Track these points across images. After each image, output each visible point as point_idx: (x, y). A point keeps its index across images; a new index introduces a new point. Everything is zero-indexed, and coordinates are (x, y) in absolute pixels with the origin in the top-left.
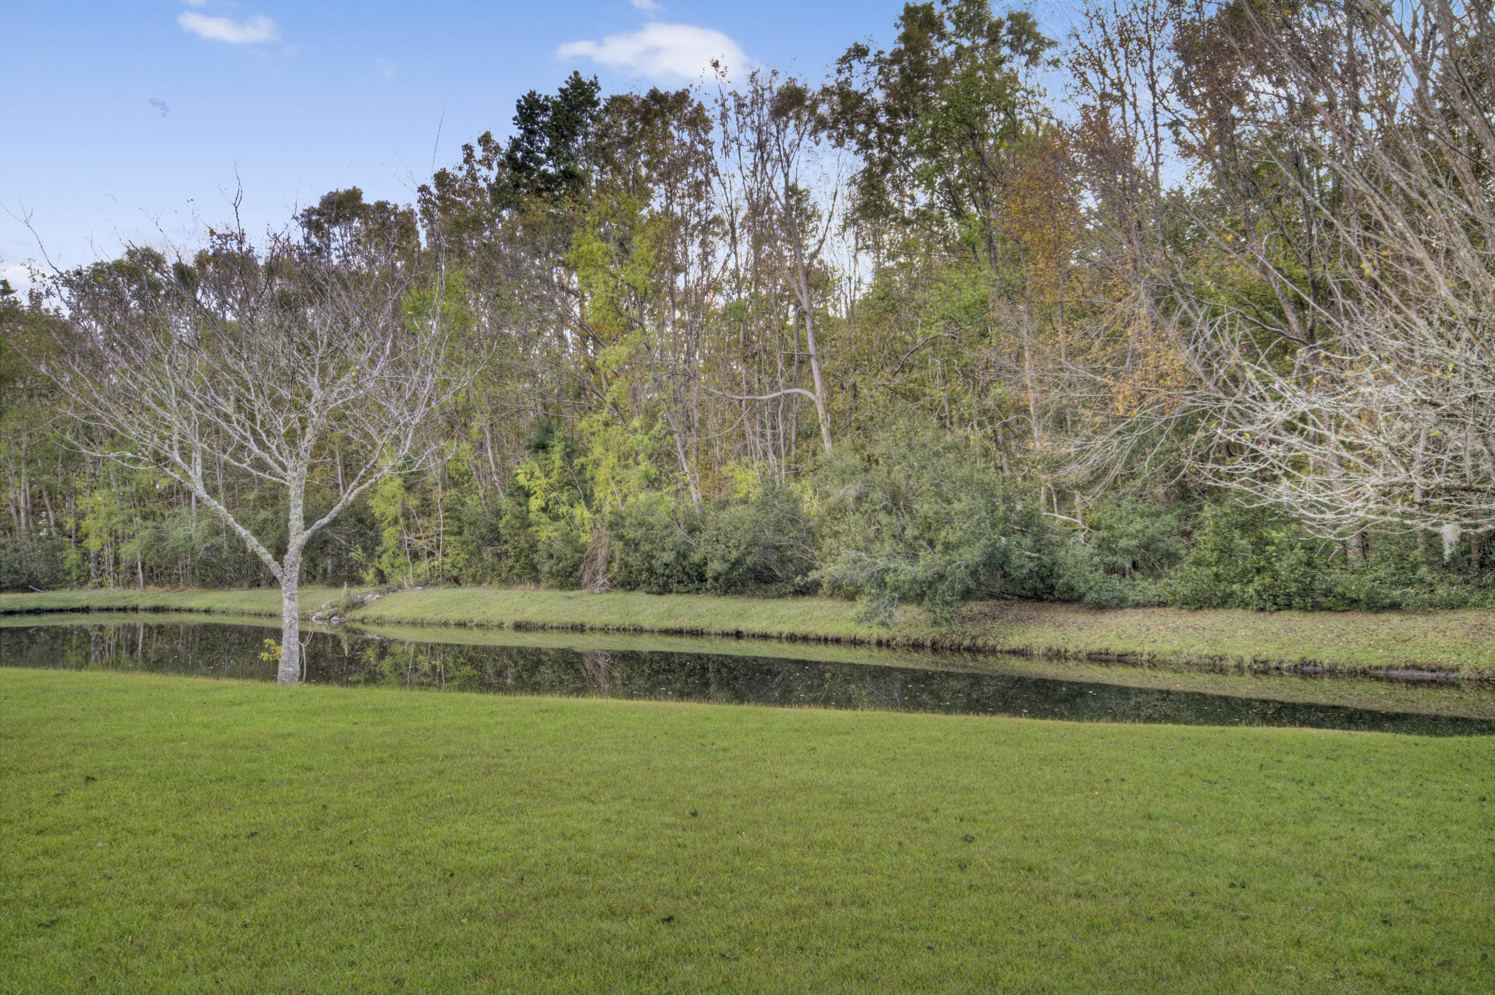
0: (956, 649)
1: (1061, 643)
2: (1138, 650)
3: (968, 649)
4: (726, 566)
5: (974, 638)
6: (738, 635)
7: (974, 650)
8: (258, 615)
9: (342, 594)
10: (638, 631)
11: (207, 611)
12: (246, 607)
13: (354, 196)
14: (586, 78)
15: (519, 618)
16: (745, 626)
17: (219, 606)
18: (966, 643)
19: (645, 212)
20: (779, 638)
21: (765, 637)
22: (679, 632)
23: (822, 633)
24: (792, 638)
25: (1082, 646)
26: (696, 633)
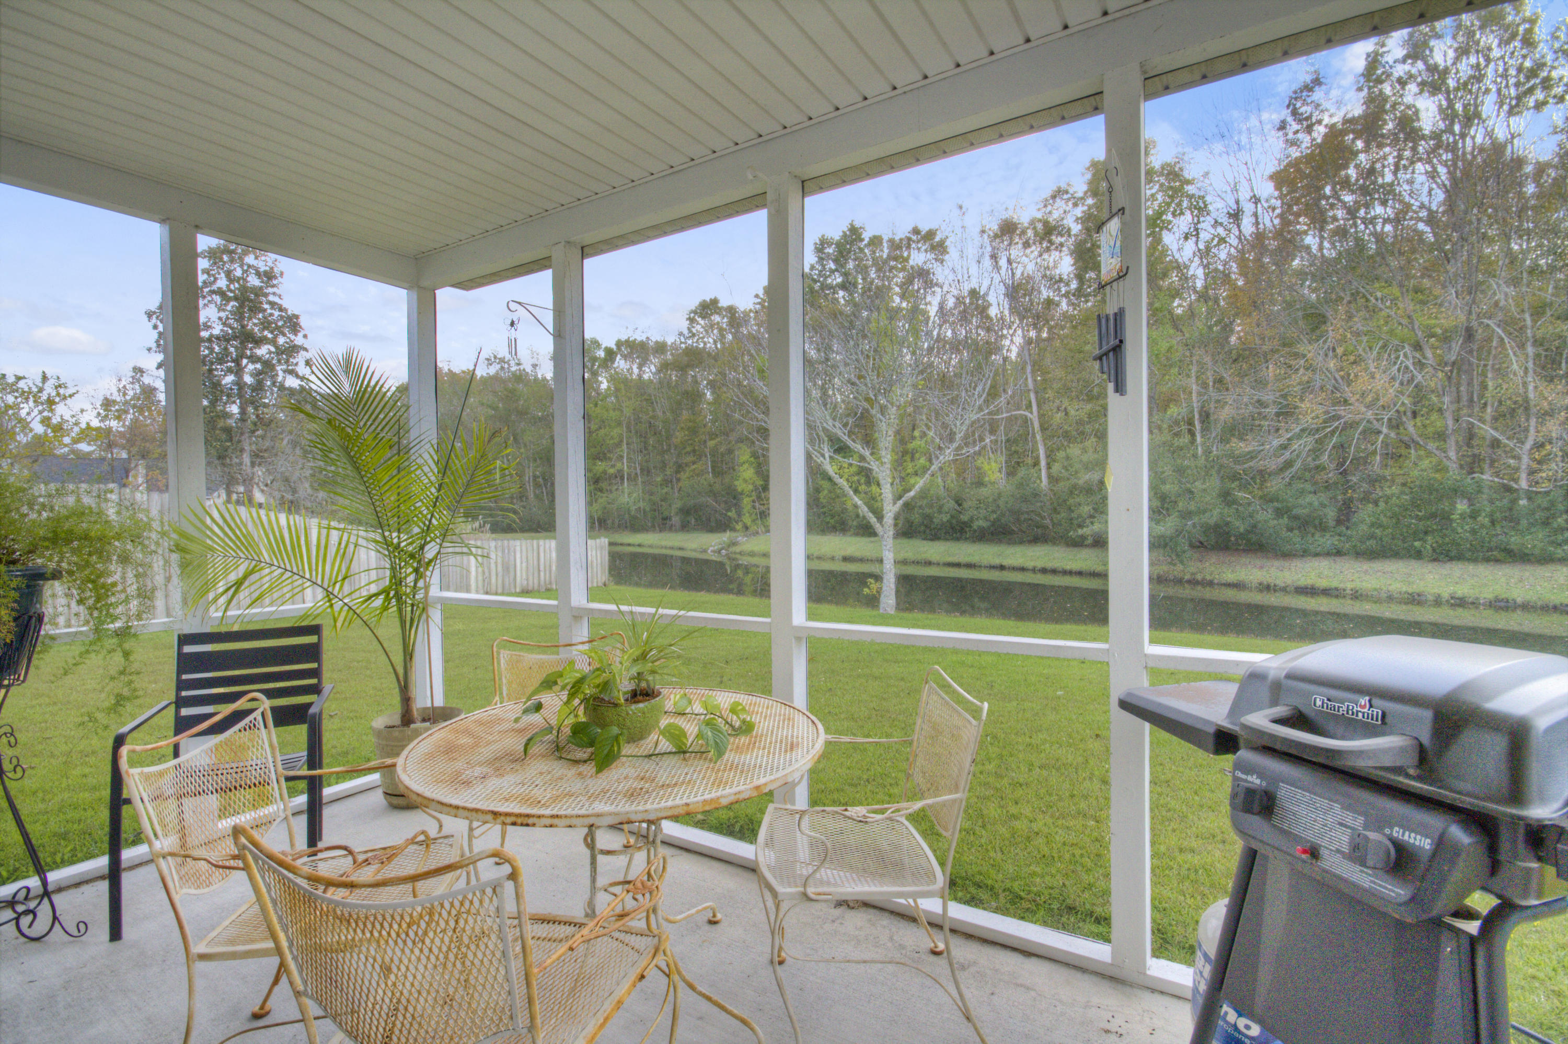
0: (1179, 581)
1: (1270, 580)
2: (1341, 586)
3: (1189, 582)
4: (988, 524)
5: (1192, 574)
6: (1002, 568)
7: (1193, 582)
8: (672, 548)
9: (725, 537)
10: (929, 563)
11: (639, 545)
12: (664, 543)
13: (715, 302)
14: (857, 224)
15: (843, 553)
16: (1006, 562)
17: (646, 542)
18: (1187, 577)
19: (904, 305)
20: (1034, 570)
21: (1023, 569)
22: (958, 565)
23: (1068, 568)
24: (1044, 571)
25: (1289, 582)
26: (970, 566)
